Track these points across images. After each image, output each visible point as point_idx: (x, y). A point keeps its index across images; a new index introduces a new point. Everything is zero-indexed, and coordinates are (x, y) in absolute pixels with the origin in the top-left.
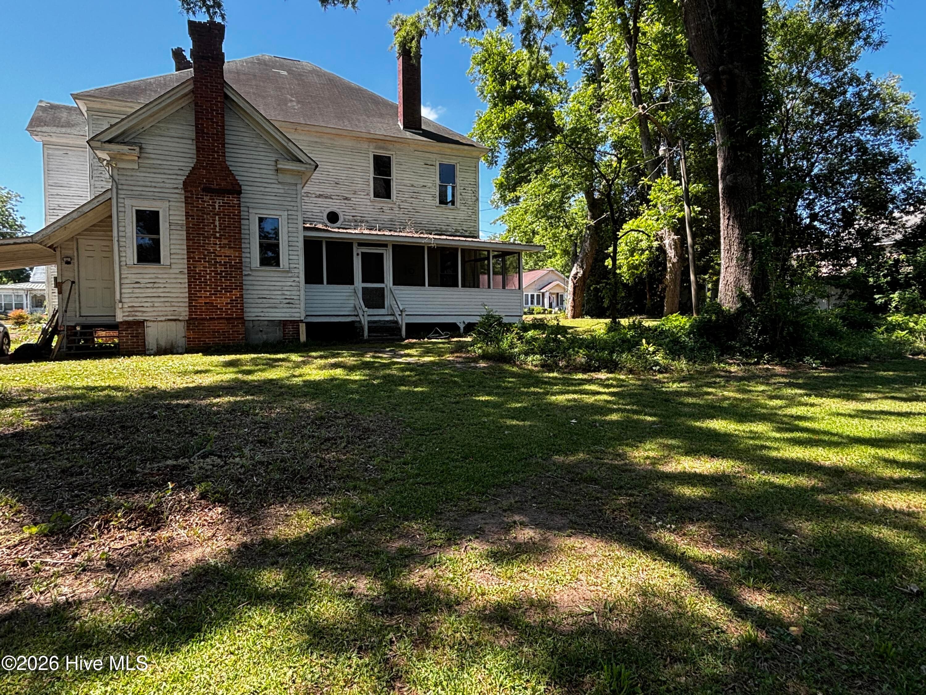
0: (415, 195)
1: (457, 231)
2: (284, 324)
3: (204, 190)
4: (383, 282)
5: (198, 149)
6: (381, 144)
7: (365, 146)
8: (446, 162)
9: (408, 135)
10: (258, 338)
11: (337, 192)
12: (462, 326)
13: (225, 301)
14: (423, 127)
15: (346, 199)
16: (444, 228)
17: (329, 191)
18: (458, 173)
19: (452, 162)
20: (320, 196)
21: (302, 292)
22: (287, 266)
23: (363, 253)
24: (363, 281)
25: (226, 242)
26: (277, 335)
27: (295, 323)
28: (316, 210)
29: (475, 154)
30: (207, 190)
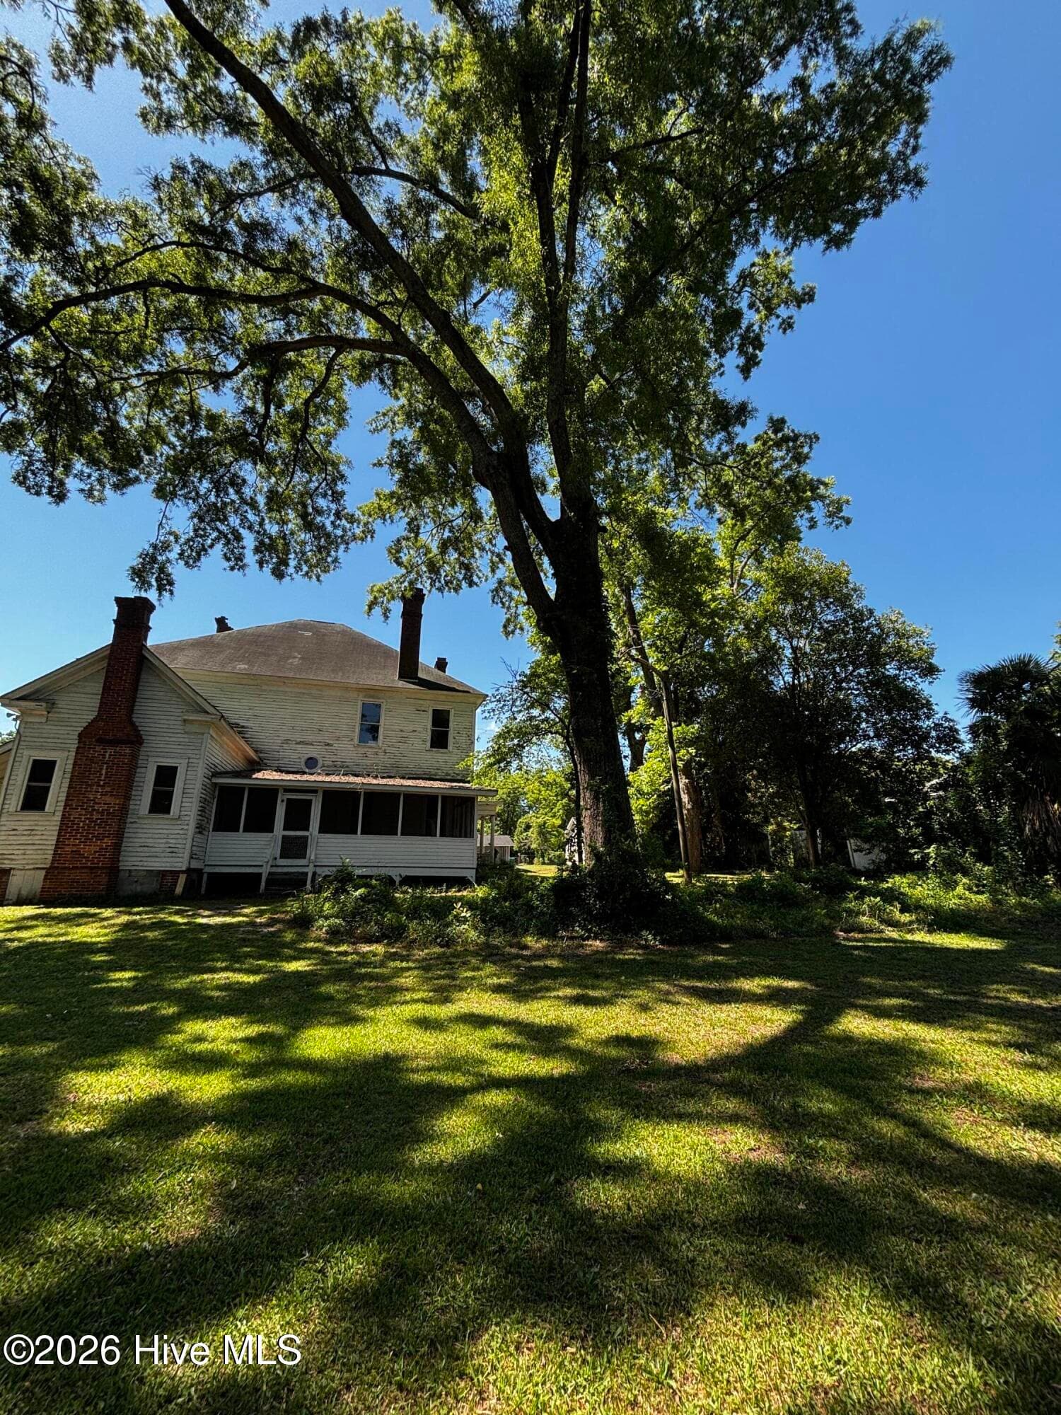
0: (404, 739)
1: (447, 774)
2: (163, 874)
3: (97, 741)
4: (307, 829)
5: (102, 703)
6: (372, 693)
7: (354, 695)
8: (439, 708)
9: (401, 684)
10: (128, 889)
11: (320, 738)
12: (397, 879)
13: (93, 849)
14: (421, 675)
15: (328, 745)
16: (433, 772)
17: (310, 738)
18: (452, 718)
19: (446, 708)
20: (300, 743)
21: (190, 840)
22: (177, 813)
23: (288, 800)
24: (285, 829)
25: (108, 789)
26: (151, 886)
27: (175, 874)
28: (294, 756)
29: (472, 700)
30: (101, 741)
